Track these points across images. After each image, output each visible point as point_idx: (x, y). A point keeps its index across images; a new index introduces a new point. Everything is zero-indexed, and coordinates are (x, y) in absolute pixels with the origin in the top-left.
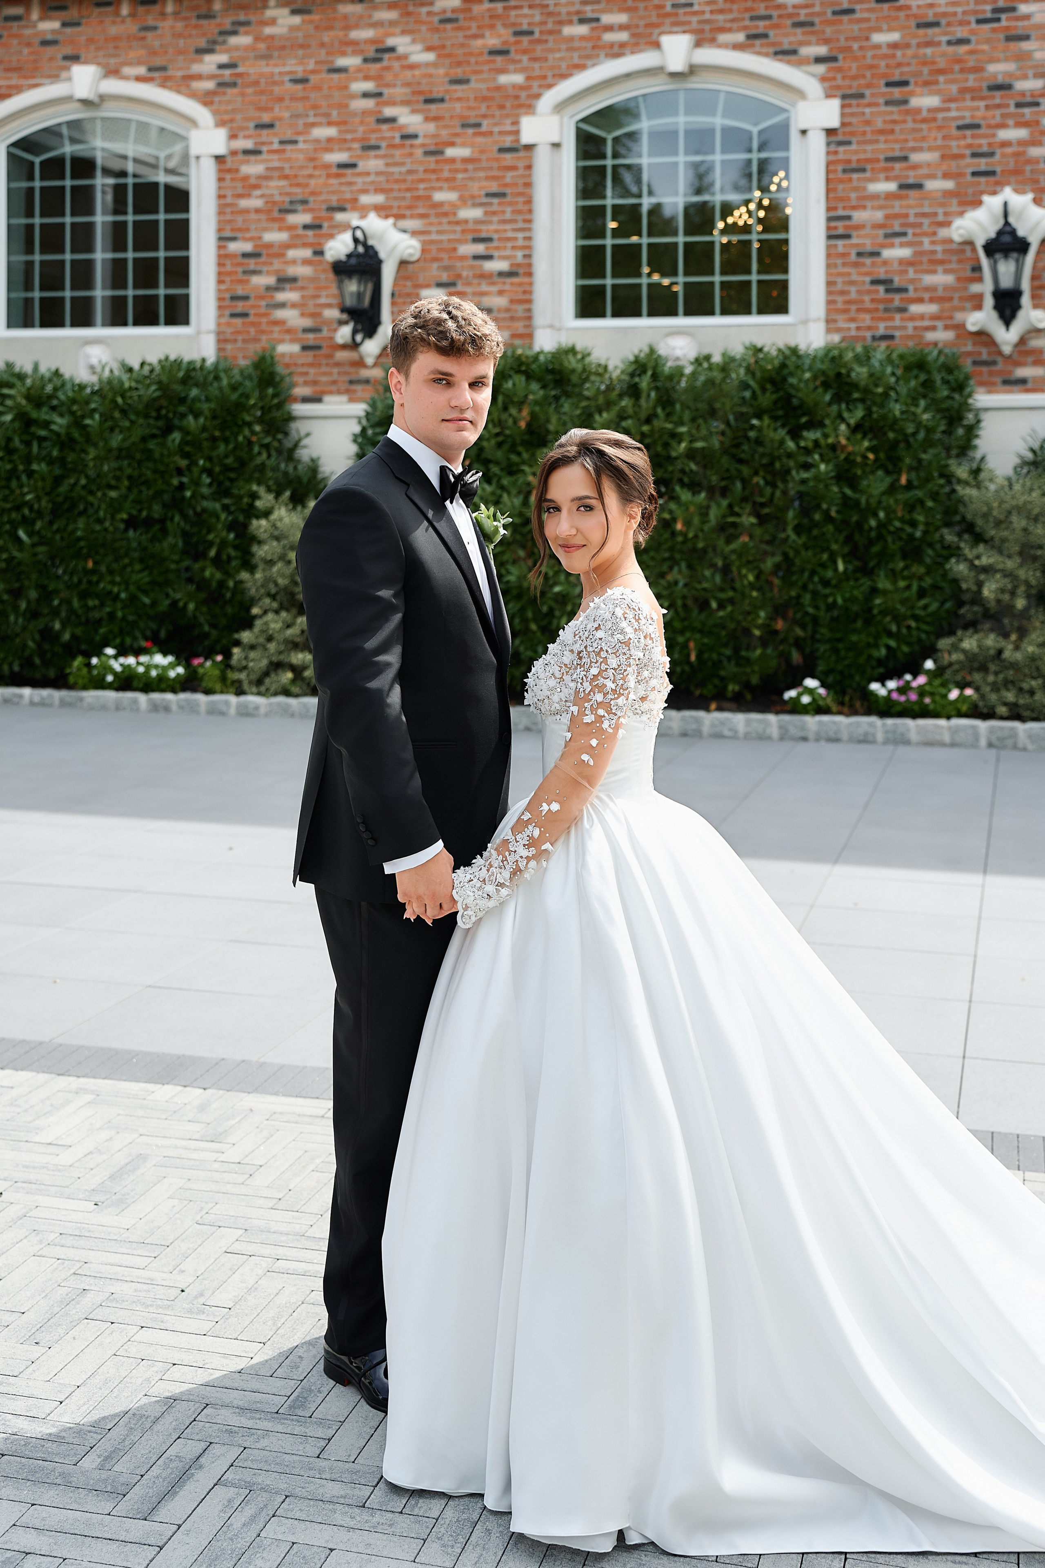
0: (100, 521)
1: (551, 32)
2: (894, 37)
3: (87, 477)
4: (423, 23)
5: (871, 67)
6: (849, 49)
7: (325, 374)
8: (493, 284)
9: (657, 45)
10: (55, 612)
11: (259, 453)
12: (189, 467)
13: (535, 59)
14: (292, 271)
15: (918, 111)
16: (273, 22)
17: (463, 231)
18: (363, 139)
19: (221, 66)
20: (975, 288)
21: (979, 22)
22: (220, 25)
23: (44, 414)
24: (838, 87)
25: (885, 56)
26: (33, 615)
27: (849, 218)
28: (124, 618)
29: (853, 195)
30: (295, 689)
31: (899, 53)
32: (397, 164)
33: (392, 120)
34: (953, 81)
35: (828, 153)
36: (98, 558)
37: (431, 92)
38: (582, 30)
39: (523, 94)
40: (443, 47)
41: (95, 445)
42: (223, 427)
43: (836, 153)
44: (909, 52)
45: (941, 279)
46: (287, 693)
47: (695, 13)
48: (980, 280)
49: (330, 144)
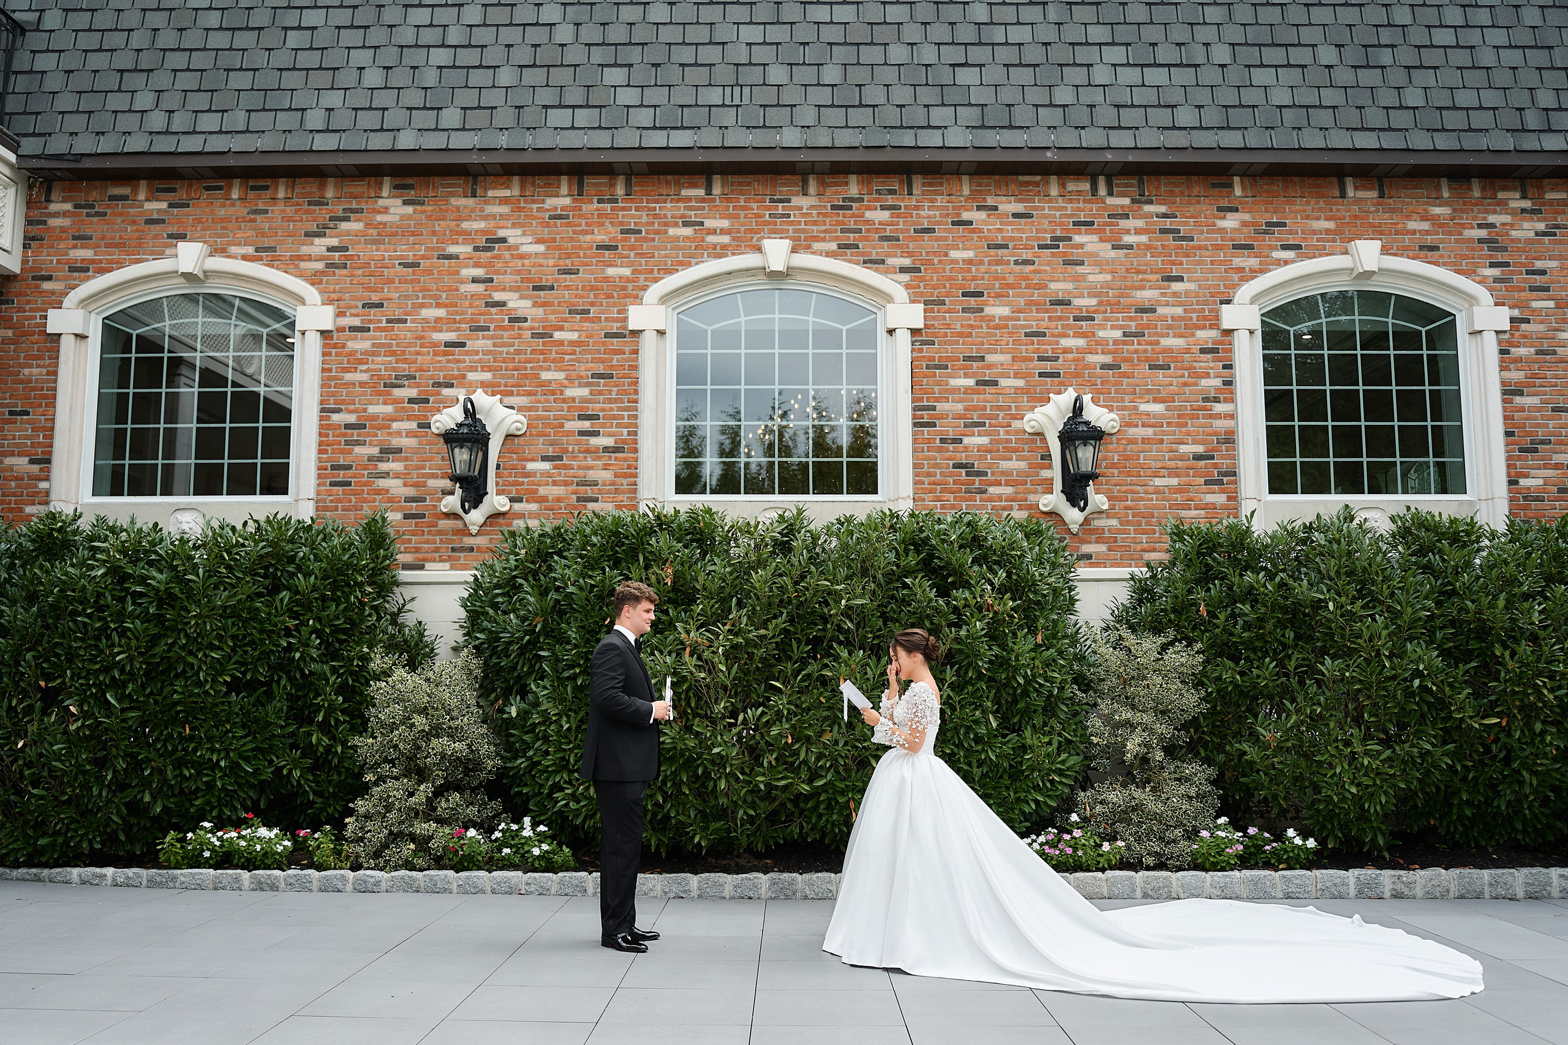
0: (200, 684)
1: (657, 232)
2: (970, 254)
3: (187, 636)
4: (535, 218)
5: (950, 278)
6: (930, 262)
7: (427, 542)
8: (599, 458)
9: (759, 249)
10: (146, 783)
11: (370, 615)
12: (297, 628)
13: (642, 255)
14: (396, 442)
15: (992, 318)
16: (386, 211)
17: (569, 409)
18: (472, 320)
19: (330, 249)
20: (1045, 474)
21: (1040, 247)
22: (332, 211)
23: (141, 570)
24: (922, 294)
25: (961, 270)
26: (121, 786)
27: (934, 408)
28: (223, 789)
29: (936, 389)
30: (419, 862)
31: (973, 269)
32: (504, 345)
33: (502, 304)
34: (1021, 295)
35: (913, 351)
36: (196, 723)
37: (541, 279)
38: (688, 231)
39: (630, 286)
40: (554, 240)
41: (198, 603)
42: (335, 587)
43: (921, 351)
44: (983, 268)
45: (1015, 465)
46: (409, 866)
47: (792, 223)
48: (1050, 467)
49: (438, 324)
